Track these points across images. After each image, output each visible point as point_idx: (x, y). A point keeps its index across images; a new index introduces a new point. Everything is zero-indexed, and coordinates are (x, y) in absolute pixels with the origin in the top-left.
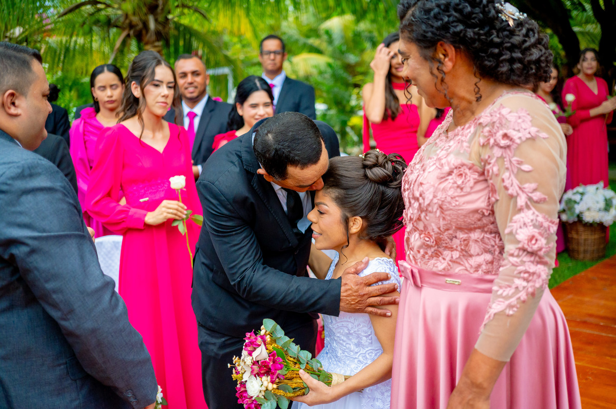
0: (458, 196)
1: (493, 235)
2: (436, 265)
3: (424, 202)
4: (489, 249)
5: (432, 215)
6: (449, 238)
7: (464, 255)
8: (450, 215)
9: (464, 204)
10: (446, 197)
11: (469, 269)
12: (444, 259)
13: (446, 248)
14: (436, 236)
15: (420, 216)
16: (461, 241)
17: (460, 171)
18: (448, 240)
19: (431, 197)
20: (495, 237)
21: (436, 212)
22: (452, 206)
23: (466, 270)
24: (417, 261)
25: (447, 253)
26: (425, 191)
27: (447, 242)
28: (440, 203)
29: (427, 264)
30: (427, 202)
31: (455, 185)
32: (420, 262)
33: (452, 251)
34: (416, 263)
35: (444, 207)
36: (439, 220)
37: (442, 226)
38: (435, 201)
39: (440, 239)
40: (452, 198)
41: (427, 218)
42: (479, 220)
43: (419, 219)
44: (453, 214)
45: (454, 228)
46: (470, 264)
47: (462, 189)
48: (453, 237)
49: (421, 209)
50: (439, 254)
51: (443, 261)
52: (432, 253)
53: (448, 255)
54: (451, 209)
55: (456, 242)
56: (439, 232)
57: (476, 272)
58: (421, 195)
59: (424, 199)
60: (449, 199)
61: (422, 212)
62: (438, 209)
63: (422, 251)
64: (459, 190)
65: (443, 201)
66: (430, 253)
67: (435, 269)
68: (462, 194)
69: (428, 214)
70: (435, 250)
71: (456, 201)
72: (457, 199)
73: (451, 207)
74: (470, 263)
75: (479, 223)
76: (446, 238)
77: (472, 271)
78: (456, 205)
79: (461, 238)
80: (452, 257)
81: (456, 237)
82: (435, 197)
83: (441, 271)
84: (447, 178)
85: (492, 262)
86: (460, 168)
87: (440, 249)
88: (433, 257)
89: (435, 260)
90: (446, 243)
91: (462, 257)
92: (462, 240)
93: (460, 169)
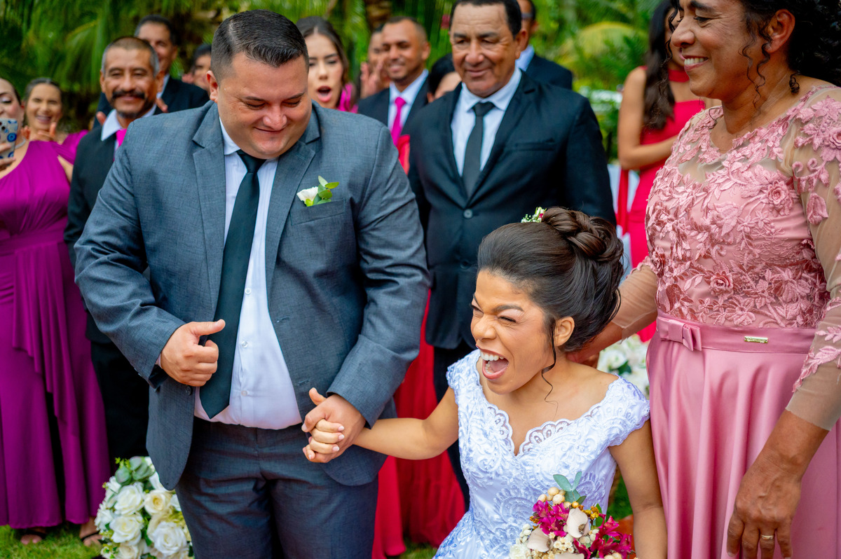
0: (774, 221)
1: (813, 274)
2: (729, 319)
3: (721, 232)
4: (807, 294)
5: (731, 248)
6: (753, 280)
7: (771, 303)
8: (760, 247)
9: (782, 231)
10: (757, 223)
11: (779, 321)
12: (742, 309)
13: (747, 294)
14: (735, 276)
15: (708, 252)
16: (770, 284)
17: (777, 187)
18: (752, 283)
19: (733, 223)
20: (815, 277)
21: (740, 243)
22: (765, 234)
23: (777, 323)
24: (696, 315)
25: (748, 301)
26: (722, 216)
27: (749, 285)
28: (748, 230)
29: (715, 318)
30: (725, 231)
31: (771, 205)
32: (702, 317)
33: (755, 298)
34: (694, 317)
35: (754, 236)
36: (744, 255)
37: (745, 263)
38: (740, 228)
39: (740, 282)
40: (765, 223)
41: (723, 253)
42: (798, 253)
43: (707, 256)
44: (765, 246)
45: (764, 264)
46: (781, 316)
47: (778, 211)
48: (760, 278)
49: (712, 241)
50: (737, 303)
51: (740, 312)
52: (724, 301)
53: (749, 303)
54: (764, 239)
55: (763, 285)
56: (741, 271)
57: (789, 326)
58: (713, 223)
59: (720, 227)
60: (761, 225)
61: (713, 246)
62: (743, 239)
63: (708, 301)
64: (775, 212)
65: (751, 228)
66: (721, 301)
67: (728, 324)
68: (779, 217)
69: (726, 247)
70: (729, 298)
71: (772, 227)
72: (772, 224)
73: (764, 236)
74: (781, 313)
75: (798, 256)
76: (750, 279)
77: (782, 325)
78: (771, 233)
79: (772, 280)
80: (755, 306)
81: (764, 278)
82: (738, 223)
83: (737, 326)
84: (758, 197)
85: (810, 311)
86: (776, 183)
87: (737, 297)
88: (725, 309)
89: (729, 312)
90: (749, 288)
91: (769, 305)
92: (773, 282)
93: (777, 185)
